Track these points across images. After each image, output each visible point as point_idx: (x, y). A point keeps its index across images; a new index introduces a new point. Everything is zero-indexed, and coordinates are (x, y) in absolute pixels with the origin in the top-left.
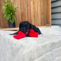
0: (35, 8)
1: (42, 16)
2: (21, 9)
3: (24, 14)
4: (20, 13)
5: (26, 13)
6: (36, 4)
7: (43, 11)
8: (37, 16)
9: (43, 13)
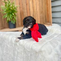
0: (34, 7)
1: (41, 15)
2: (20, 8)
3: (23, 13)
4: (19, 13)
5: (25, 12)
6: (35, 4)
7: (42, 10)
8: (36, 15)
9: (42, 12)
